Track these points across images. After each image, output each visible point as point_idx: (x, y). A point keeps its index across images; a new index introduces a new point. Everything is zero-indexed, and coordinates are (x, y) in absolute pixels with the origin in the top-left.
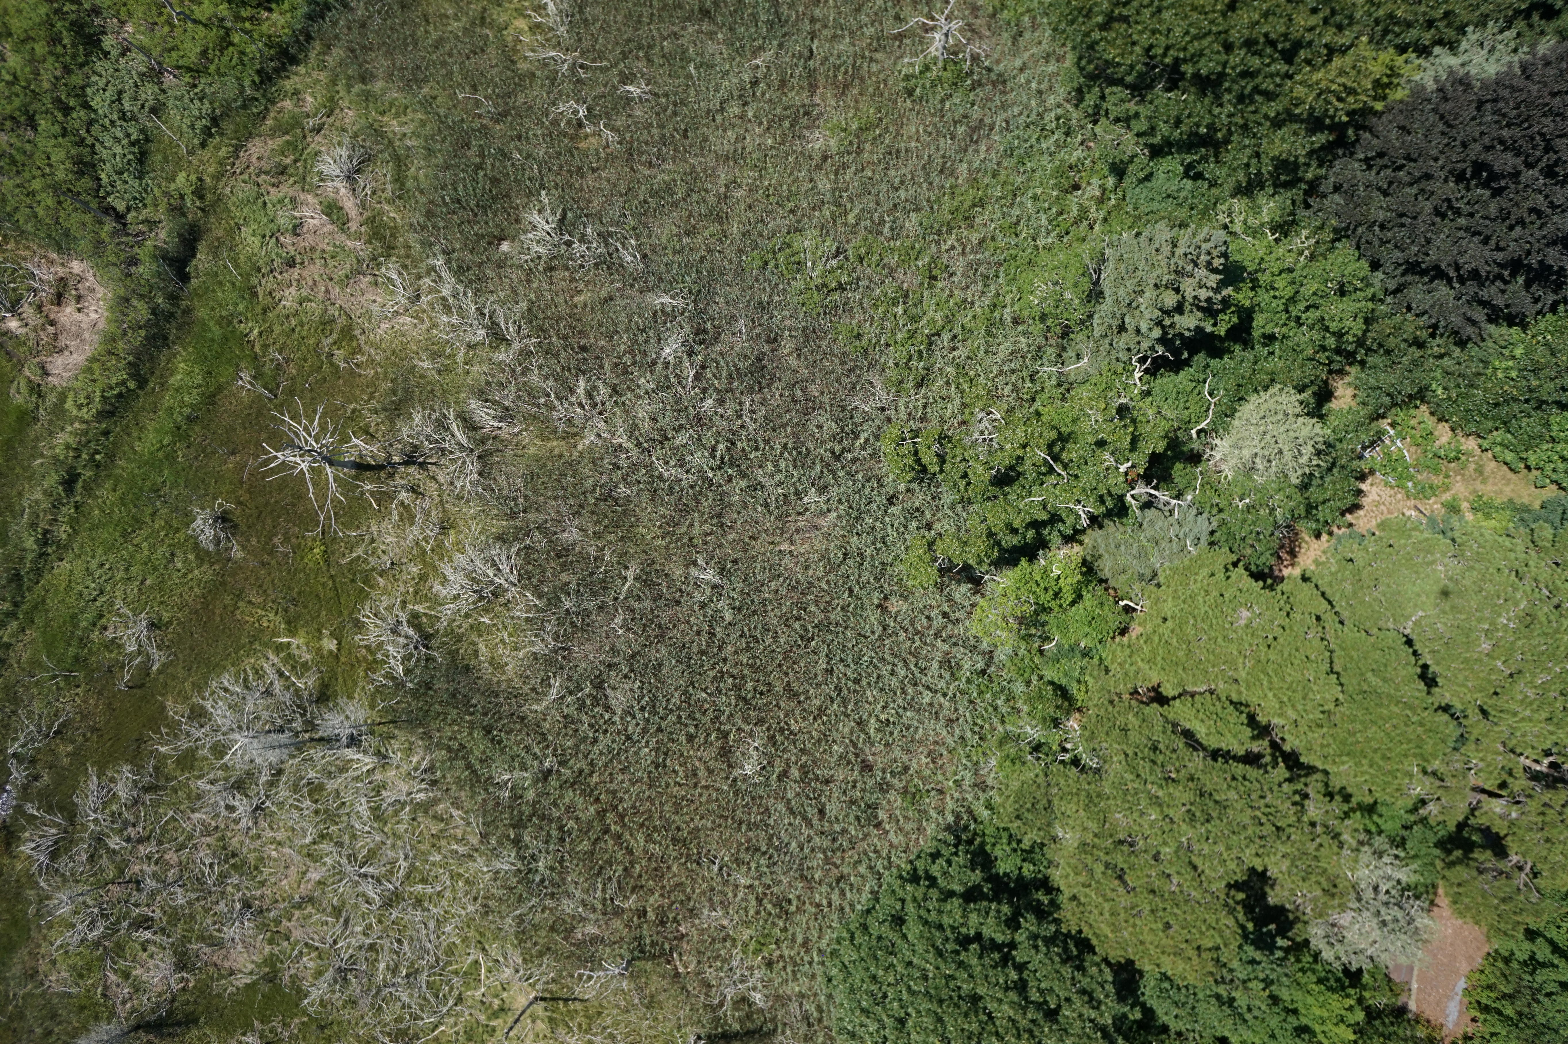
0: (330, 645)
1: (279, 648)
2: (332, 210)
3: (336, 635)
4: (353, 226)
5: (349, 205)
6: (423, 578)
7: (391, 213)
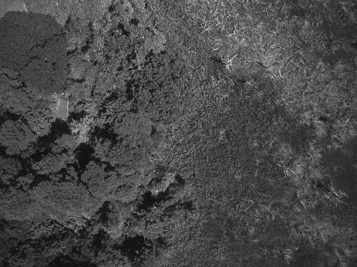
0: (329, 147)
1: (341, 144)
2: (342, 253)
3: (327, 149)
4: (336, 250)
5: (338, 255)
6: (307, 166)
7: (327, 254)
